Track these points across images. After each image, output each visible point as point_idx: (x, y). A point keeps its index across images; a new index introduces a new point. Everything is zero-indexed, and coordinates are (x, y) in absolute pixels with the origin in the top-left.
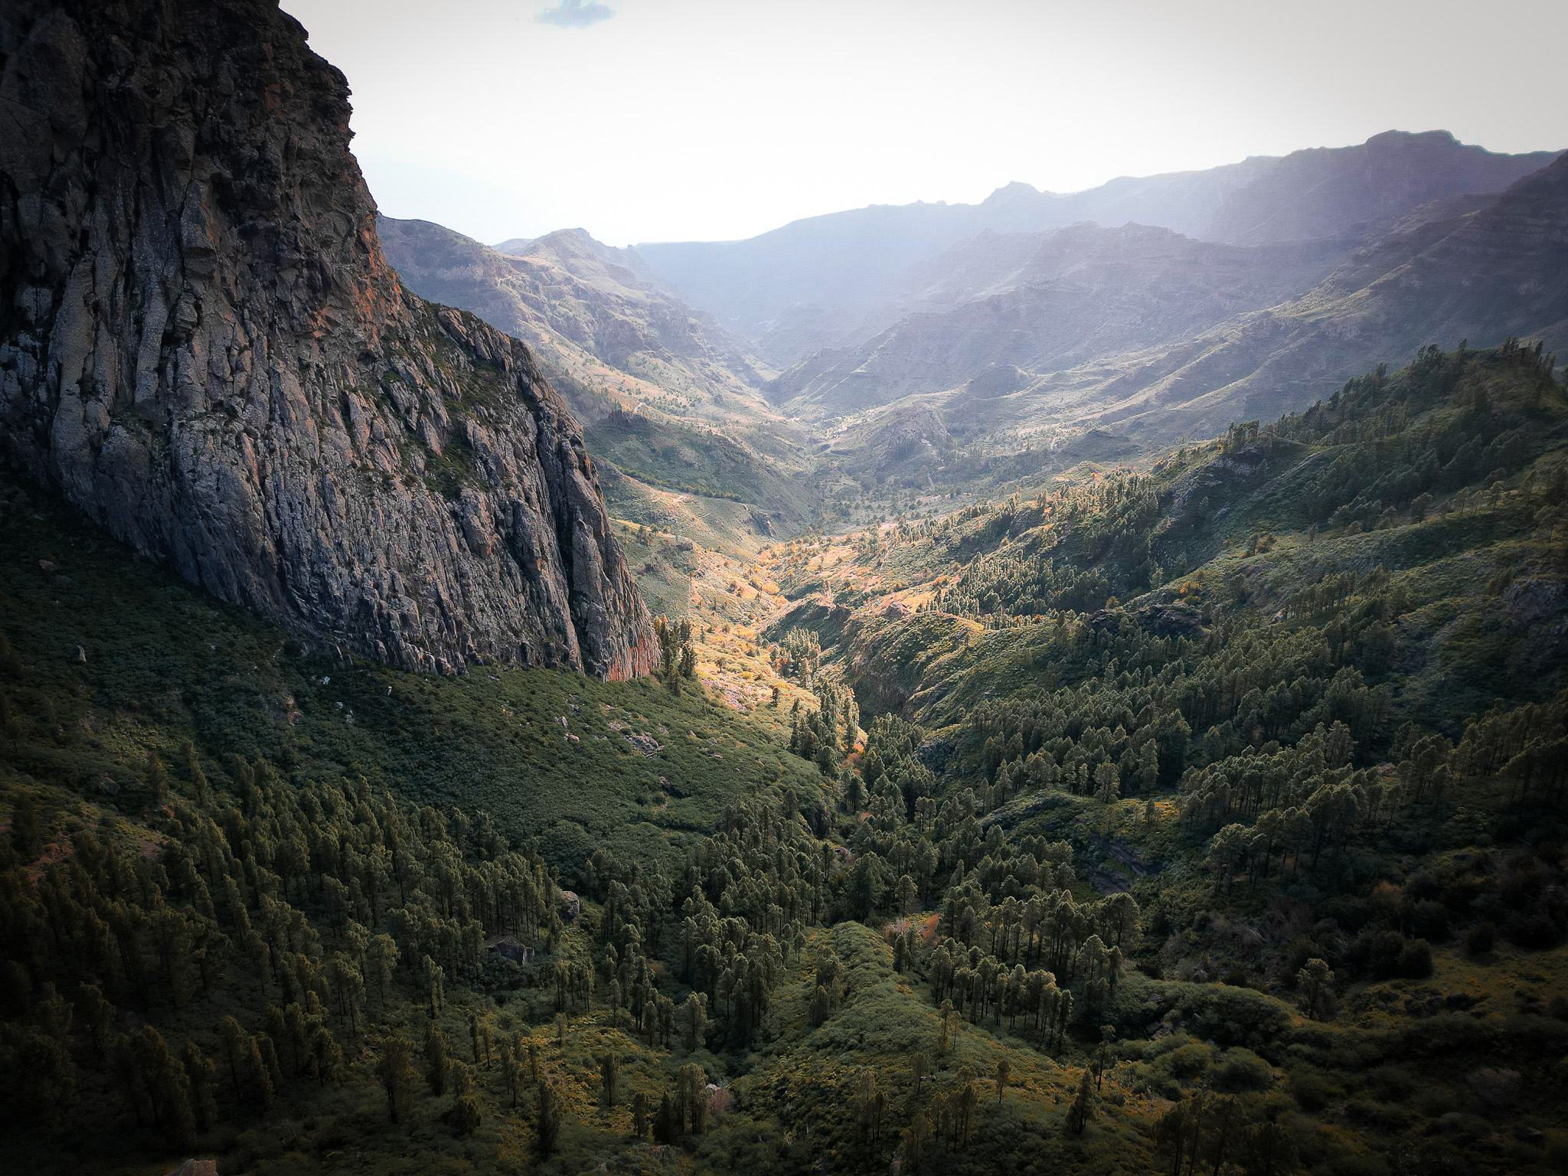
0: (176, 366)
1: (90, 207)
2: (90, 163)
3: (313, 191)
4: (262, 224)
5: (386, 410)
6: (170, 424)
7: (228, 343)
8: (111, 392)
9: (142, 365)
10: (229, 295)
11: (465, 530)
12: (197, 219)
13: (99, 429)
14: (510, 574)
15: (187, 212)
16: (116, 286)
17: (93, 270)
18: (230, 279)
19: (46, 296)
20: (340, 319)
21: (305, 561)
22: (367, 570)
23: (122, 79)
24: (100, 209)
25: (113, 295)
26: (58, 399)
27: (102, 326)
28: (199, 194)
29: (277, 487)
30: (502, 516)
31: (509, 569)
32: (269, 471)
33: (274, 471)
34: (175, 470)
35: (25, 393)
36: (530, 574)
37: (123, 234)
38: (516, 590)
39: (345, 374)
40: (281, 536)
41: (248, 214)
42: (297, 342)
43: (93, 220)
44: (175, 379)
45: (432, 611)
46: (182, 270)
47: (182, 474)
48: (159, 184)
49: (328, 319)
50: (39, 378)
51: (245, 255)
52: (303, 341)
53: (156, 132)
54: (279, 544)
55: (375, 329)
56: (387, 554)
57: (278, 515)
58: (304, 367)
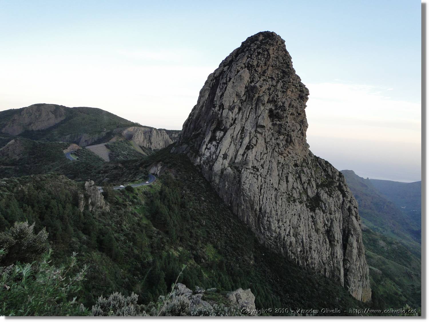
0: (247, 155)
1: (238, 113)
2: (241, 103)
3: (293, 116)
4: (278, 123)
5: (298, 181)
6: (242, 169)
7: (262, 152)
8: (230, 158)
9: (239, 153)
10: (265, 139)
11: (315, 222)
12: (263, 118)
13: (224, 167)
14: (326, 243)
15: (261, 116)
16: (239, 132)
17: (235, 128)
18: (267, 135)
19: (222, 133)
20: (291, 153)
21: (266, 216)
22: (283, 224)
23: (255, 84)
24: (241, 113)
25: (237, 135)
26: (217, 158)
27: (233, 141)
28: (265, 112)
29: (264, 193)
30: (327, 223)
31: (326, 241)
32: (263, 187)
33: (264, 188)
34: (240, 181)
35: (210, 156)
36: (332, 245)
37: (244, 120)
38: (327, 249)
39: (289, 168)
40: (261, 207)
41: (275, 120)
42: (279, 156)
43: (238, 116)
44: (246, 158)
45: (300, 244)
46: (256, 131)
47: (241, 183)
48: (256, 109)
49: (288, 152)
50: (215, 153)
51: (272, 130)
52: (280, 156)
53: (259, 96)
54: (260, 209)
55: (300, 158)
56: (290, 221)
57: (262, 200)
58: (279, 163)
